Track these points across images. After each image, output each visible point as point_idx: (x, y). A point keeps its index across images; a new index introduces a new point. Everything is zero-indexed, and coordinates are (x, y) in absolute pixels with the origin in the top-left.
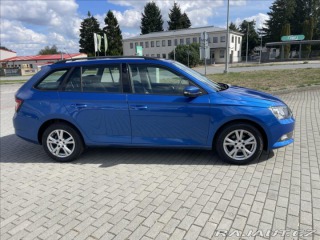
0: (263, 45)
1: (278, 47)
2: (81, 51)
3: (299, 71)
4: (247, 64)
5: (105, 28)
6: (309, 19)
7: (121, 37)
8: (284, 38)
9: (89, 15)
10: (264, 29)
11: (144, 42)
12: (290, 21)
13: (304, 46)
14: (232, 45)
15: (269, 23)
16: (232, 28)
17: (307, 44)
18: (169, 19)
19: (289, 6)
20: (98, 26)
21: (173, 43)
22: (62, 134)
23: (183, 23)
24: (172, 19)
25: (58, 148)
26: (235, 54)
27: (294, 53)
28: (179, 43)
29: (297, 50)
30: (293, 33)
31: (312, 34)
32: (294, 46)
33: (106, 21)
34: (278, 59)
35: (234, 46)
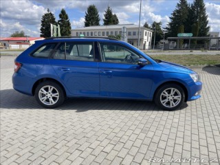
0: (166, 39)
1: (175, 40)
2: (41, 36)
3: (185, 56)
4: (154, 50)
5: (59, 21)
6: (196, 22)
7: (70, 28)
8: (179, 35)
9: (48, 11)
10: (167, 28)
11: (86, 32)
12: (184, 23)
13: (192, 41)
14: (145, 38)
15: (170, 24)
16: (146, 26)
17: (194, 40)
18: (104, 18)
19: (184, 14)
20: (54, 19)
21: (106, 34)
22: (52, 89)
23: (114, 21)
24: (106, 18)
25: (45, 98)
26: (147, 44)
27: (186, 45)
28: (110, 34)
29: (188, 43)
30: (185, 32)
31: (198, 33)
32: (186, 41)
33: (60, 16)
34: (175, 49)
35: (147, 38)
